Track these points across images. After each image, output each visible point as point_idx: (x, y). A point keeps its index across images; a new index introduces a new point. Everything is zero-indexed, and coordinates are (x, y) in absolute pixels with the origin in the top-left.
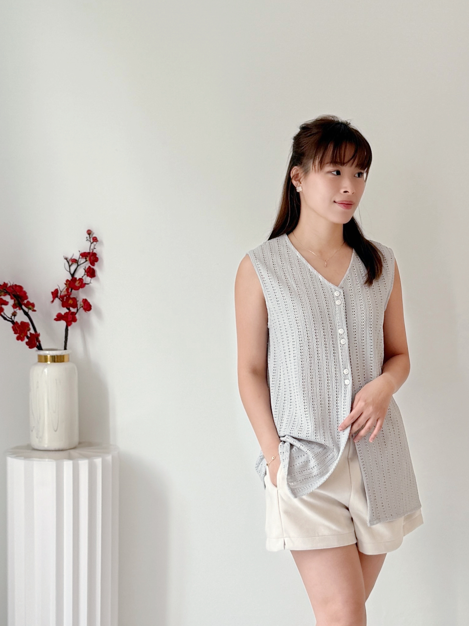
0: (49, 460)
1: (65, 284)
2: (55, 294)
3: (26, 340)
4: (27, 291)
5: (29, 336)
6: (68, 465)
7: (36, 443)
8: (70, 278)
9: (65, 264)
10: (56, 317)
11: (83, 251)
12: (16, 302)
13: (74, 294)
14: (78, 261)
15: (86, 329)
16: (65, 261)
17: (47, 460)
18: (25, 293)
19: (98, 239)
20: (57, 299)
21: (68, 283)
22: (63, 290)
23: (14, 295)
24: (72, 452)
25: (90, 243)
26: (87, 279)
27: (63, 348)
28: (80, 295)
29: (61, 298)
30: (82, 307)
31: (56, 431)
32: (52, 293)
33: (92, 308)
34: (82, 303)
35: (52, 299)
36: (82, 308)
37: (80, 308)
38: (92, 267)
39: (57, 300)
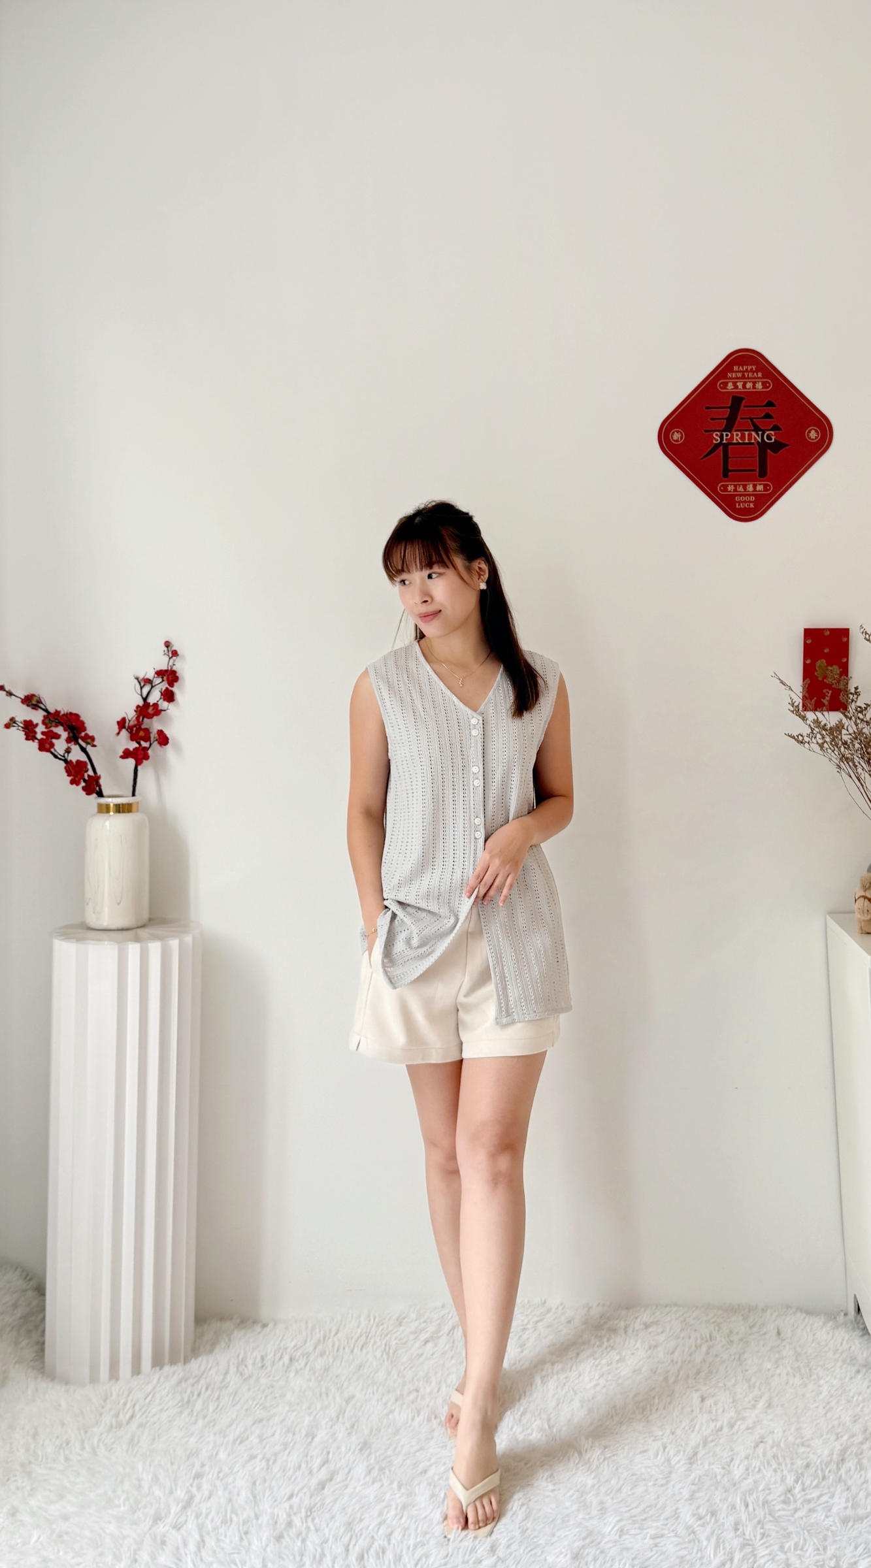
0: (110, 943)
1: (135, 711)
2: (122, 724)
3: (83, 784)
4: (85, 721)
5: (86, 778)
6: (134, 949)
7: (92, 920)
8: (141, 703)
9: (135, 686)
10: (122, 754)
11: (158, 669)
12: (71, 735)
13: (147, 723)
14: (152, 681)
15: (161, 768)
16: (136, 681)
17: (106, 943)
18: (83, 723)
19: (179, 652)
20: (124, 730)
21: (139, 709)
22: (132, 718)
23: (68, 726)
24: (141, 932)
25: (167, 658)
26: (164, 705)
27: (131, 794)
28: (155, 725)
29: (130, 729)
30: (157, 740)
31: (119, 904)
32: (118, 723)
33: (170, 741)
34: (156, 735)
35: (117, 731)
36: (156, 742)
37: (154, 741)
38: (170, 688)
39: (124, 732)
